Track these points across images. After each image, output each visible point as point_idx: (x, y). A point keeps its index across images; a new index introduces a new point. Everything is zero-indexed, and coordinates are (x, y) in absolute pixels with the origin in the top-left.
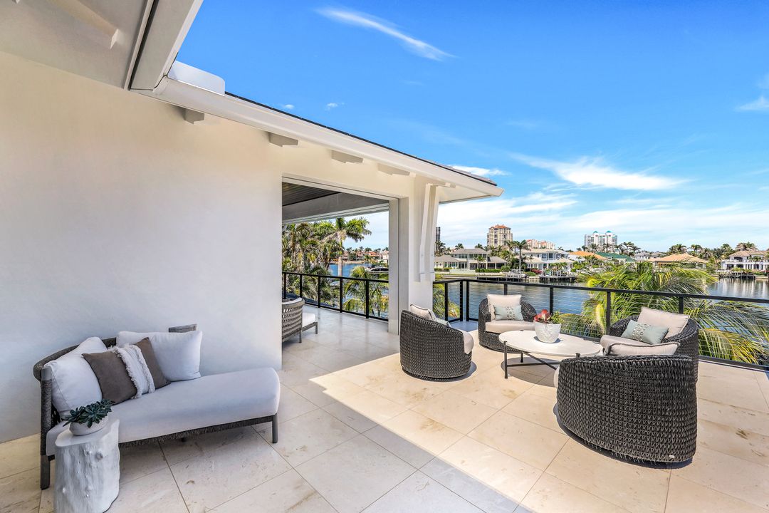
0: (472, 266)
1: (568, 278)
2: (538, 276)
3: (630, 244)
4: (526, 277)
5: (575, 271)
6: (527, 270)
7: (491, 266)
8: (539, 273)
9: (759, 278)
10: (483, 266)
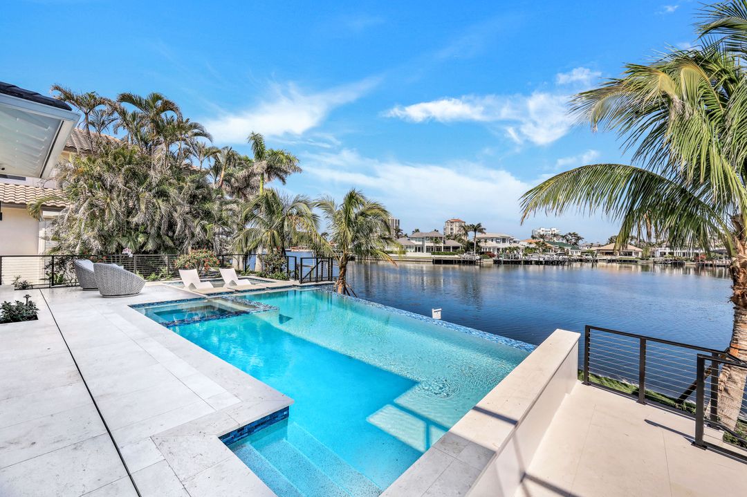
0: (428, 249)
1: (520, 261)
2: (492, 260)
3: (575, 235)
4: (480, 259)
5: (526, 255)
6: (482, 253)
7: (447, 248)
8: (494, 256)
9: (688, 264)
10: (439, 249)
